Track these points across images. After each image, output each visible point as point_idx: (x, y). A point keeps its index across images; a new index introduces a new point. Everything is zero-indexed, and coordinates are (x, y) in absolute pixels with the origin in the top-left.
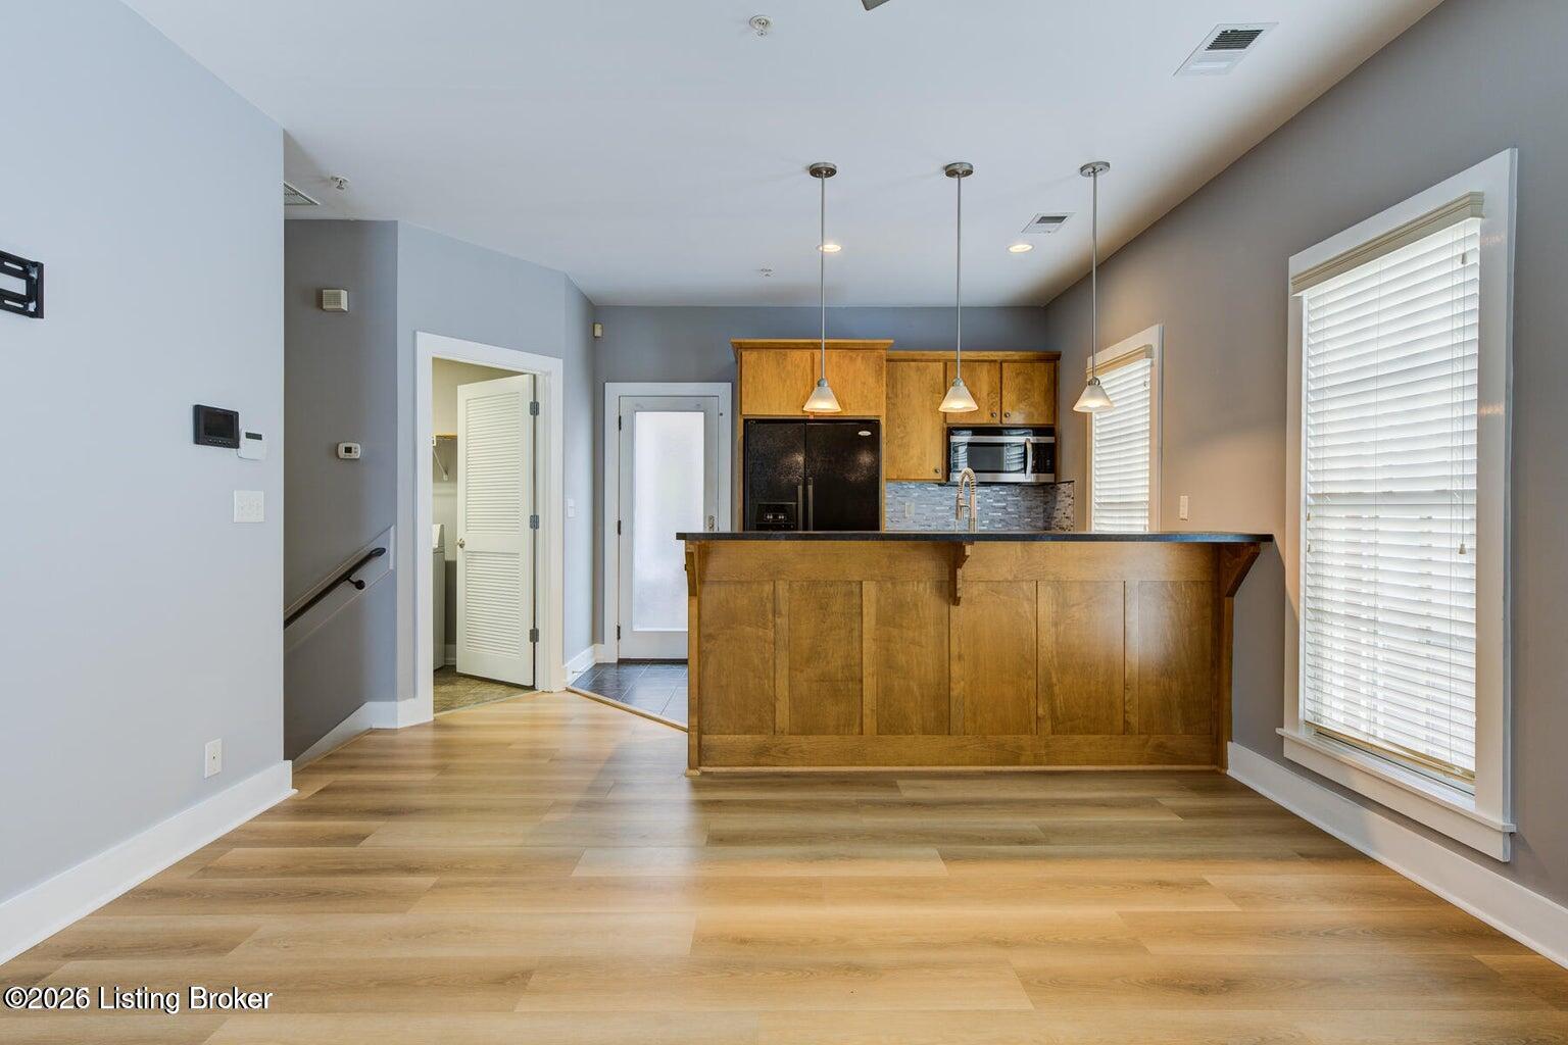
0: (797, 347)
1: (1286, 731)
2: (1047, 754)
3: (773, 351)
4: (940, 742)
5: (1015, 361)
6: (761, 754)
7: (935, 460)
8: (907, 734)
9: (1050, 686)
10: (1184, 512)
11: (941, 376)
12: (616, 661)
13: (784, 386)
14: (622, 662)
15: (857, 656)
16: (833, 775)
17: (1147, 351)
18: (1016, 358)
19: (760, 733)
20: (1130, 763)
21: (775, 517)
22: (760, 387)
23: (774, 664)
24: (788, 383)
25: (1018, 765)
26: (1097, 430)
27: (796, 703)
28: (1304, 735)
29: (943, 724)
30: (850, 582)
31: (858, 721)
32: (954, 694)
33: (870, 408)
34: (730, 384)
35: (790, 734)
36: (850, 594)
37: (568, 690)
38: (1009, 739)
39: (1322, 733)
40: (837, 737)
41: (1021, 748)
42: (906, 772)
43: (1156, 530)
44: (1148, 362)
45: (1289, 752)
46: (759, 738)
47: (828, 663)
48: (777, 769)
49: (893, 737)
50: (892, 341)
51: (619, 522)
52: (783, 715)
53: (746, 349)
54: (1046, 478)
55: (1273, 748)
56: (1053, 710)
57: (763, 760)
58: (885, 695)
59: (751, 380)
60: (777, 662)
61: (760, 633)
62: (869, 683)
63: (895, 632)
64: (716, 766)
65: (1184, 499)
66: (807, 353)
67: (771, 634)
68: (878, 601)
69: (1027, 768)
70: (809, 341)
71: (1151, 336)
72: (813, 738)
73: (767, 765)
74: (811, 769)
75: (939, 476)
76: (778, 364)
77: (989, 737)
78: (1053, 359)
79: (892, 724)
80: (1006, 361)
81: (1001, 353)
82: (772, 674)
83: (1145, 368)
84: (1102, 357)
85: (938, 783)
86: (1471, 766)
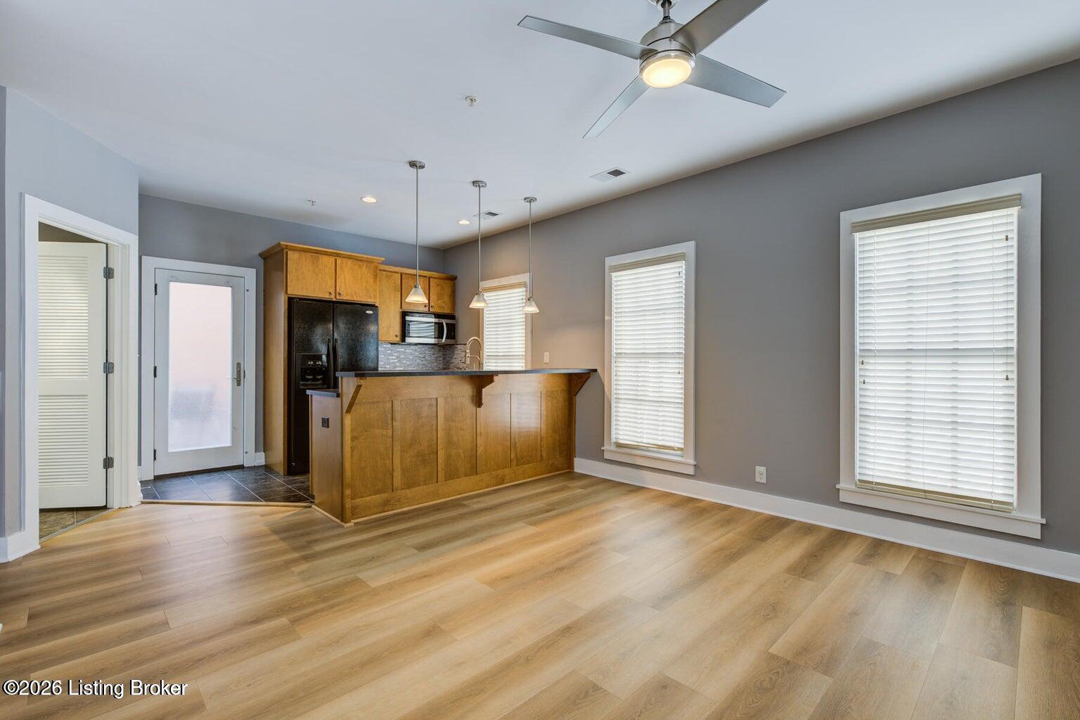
0: (326, 254)
1: (605, 448)
2: (515, 476)
3: (309, 255)
4: (475, 478)
5: (436, 278)
6: (386, 504)
7: (397, 329)
8: (458, 478)
9: (515, 443)
10: (546, 359)
11: (400, 281)
12: (153, 478)
13: (317, 279)
14: (158, 478)
15: (435, 442)
16: (426, 508)
17: (523, 285)
18: (437, 276)
19: (384, 492)
20: (543, 474)
21: (315, 363)
22: (301, 277)
23: (392, 449)
24: (320, 276)
25: (504, 484)
26: (487, 318)
27: (404, 470)
28: (613, 448)
29: (474, 470)
30: (431, 399)
31: (435, 475)
32: (478, 453)
33: (371, 298)
34: (255, 270)
35: (402, 489)
36: (431, 405)
37: (142, 503)
38: (500, 472)
39: (619, 445)
40: (425, 487)
41: (504, 475)
42: (467, 496)
43: (529, 368)
44: (524, 289)
45: (607, 456)
46: (385, 496)
47: (420, 446)
48: (395, 511)
49: (452, 481)
50: (384, 259)
51: (155, 368)
52: (398, 478)
53: (290, 250)
54: (450, 342)
55: (599, 456)
56: (516, 455)
57: (386, 509)
58: (448, 457)
59: (294, 271)
60: (394, 448)
61: (384, 433)
62: (441, 454)
63: (452, 424)
64: (359, 518)
65: (547, 354)
66: (332, 259)
67: (390, 432)
68: (445, 408)
69: (508, 485)
70: (335, 251)
71: (525, 278)
72: (413, 490)
73: (388, 511)
74: (413, 507)
75: (398, 339)
76: (313, 263)
77: (493, 472)
78: (453, 279)
79: (451, 475)
80: (432, 277)
81: (430, 273)
82: (391, 456)
83: (522, 292)
84: (483, 284)
85: (480, 499)
86: (682, 446)
